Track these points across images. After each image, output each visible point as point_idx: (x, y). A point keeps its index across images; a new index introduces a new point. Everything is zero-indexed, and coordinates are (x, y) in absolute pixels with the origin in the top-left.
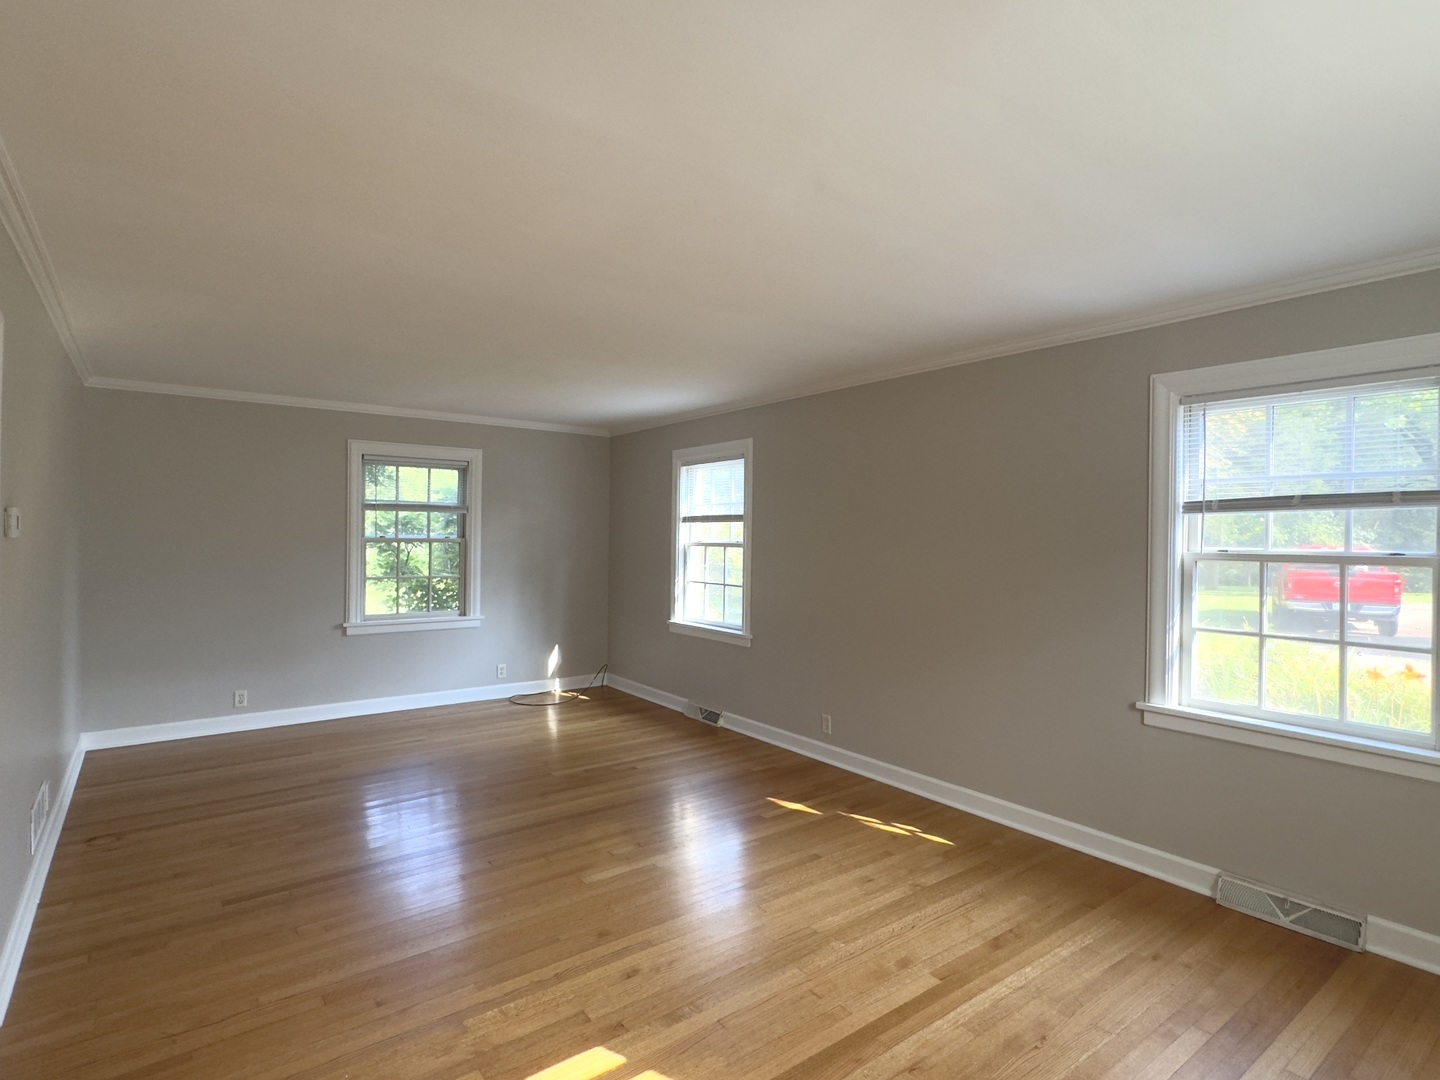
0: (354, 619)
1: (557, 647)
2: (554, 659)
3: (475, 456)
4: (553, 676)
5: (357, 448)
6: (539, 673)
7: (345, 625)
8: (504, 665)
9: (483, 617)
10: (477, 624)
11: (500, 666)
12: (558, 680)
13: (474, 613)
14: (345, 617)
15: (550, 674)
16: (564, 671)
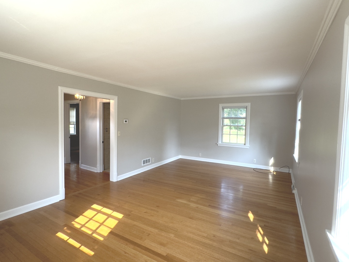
0: (220, 142)
1: (273, 157)
2: (272, 161)
3: (249, 105)
4: (271, 166)
5: (221, 106)
6: (267, 164)
7: (217, 143)
8: (255, 160)
9: (249, 146)
10: (248, 147)
11: (254, 160)
12: (273, 167)
13: (247, 144)
14: (218, 142)
15: (270, 165)
16: (274, 165)
